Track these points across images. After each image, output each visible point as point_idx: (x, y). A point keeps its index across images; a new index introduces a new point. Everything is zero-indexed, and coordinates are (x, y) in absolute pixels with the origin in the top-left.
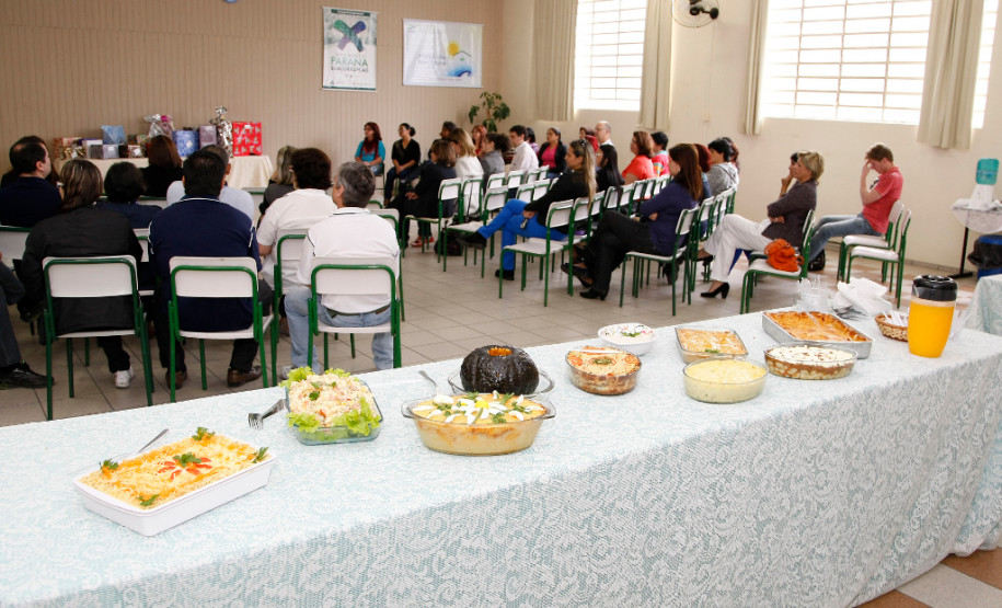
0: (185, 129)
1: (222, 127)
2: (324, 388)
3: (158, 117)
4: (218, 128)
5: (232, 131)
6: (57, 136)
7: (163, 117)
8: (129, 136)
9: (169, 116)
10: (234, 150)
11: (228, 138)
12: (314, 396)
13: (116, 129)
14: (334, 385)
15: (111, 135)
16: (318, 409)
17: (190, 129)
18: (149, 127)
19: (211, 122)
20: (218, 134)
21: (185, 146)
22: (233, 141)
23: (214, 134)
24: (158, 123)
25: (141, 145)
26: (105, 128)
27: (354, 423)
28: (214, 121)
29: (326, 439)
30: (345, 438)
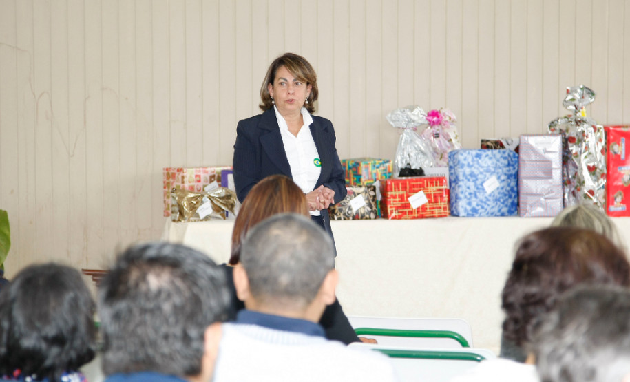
0: (485, 146)
1: (579, 140)
3: (419, 115)
4: (567, 141)
5: (606, 150)
6: (176, 164)
9: (447, 113)
10: (608, 201)
11: (592, 170)
17: (498, 145)
18: (398, 140)
19: (552, 125)
20: (566, 158)
21: (480, 188)
22: (608, 176)
23: (556, 159)
24: (417, 129)
28: (561, 124)
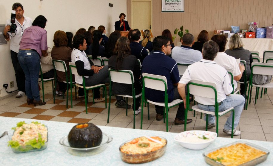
0: (262, 28)
2: (27, 129)
3: (253, 23)
7: (255, 24)
8: (240, 30)
9: (257, 23)
12: (21, 133)
13: (236, 27)
14: (31, 128)
15: (233, 30)
16: (21, 138)
18: (249, 27)
21: (260, 34)
24: (252, 25)
25: (243, 33)
26: (232, 27)
27: (34, 144)
29: (24, 150)
30: (32, 150)
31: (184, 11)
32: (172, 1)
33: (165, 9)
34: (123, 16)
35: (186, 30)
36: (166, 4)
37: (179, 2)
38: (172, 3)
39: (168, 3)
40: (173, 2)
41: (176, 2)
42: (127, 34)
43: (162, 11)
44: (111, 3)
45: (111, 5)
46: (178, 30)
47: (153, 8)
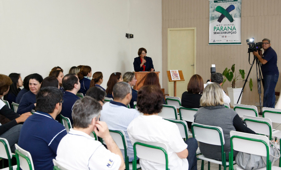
31: (240, 43)
32: (223, 29)
33: (214, 41)
34: (143, 52)
35: (240, 71)
36: (215, 33)
37: (234, 30)
38: (223, 31)
39: (218, 31)
40: (225, 31)
41: (230, 30)
42: (144, 75)
43: (209, 43)
44: (129, 33)
45: (129, 37)
46: (229, 70)
47: (197, 39)
